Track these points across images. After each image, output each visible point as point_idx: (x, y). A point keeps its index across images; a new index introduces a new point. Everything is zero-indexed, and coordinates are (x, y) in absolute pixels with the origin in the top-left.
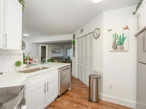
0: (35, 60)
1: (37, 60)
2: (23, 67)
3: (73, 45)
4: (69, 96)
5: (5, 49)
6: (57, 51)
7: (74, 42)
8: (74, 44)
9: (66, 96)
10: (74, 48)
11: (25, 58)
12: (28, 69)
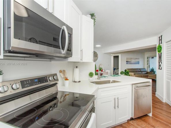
0: (107, 71)
1: (109, 71)
2: (95, 78)
3: (157, 53)
4: (149, 124)
5: (82, 62)
6: (133, 61)
7: (160, 47)
8: (160, 51)
9: (143, 122)
10: (160, 57)
11: (97, 69)
12: (99, 80)
